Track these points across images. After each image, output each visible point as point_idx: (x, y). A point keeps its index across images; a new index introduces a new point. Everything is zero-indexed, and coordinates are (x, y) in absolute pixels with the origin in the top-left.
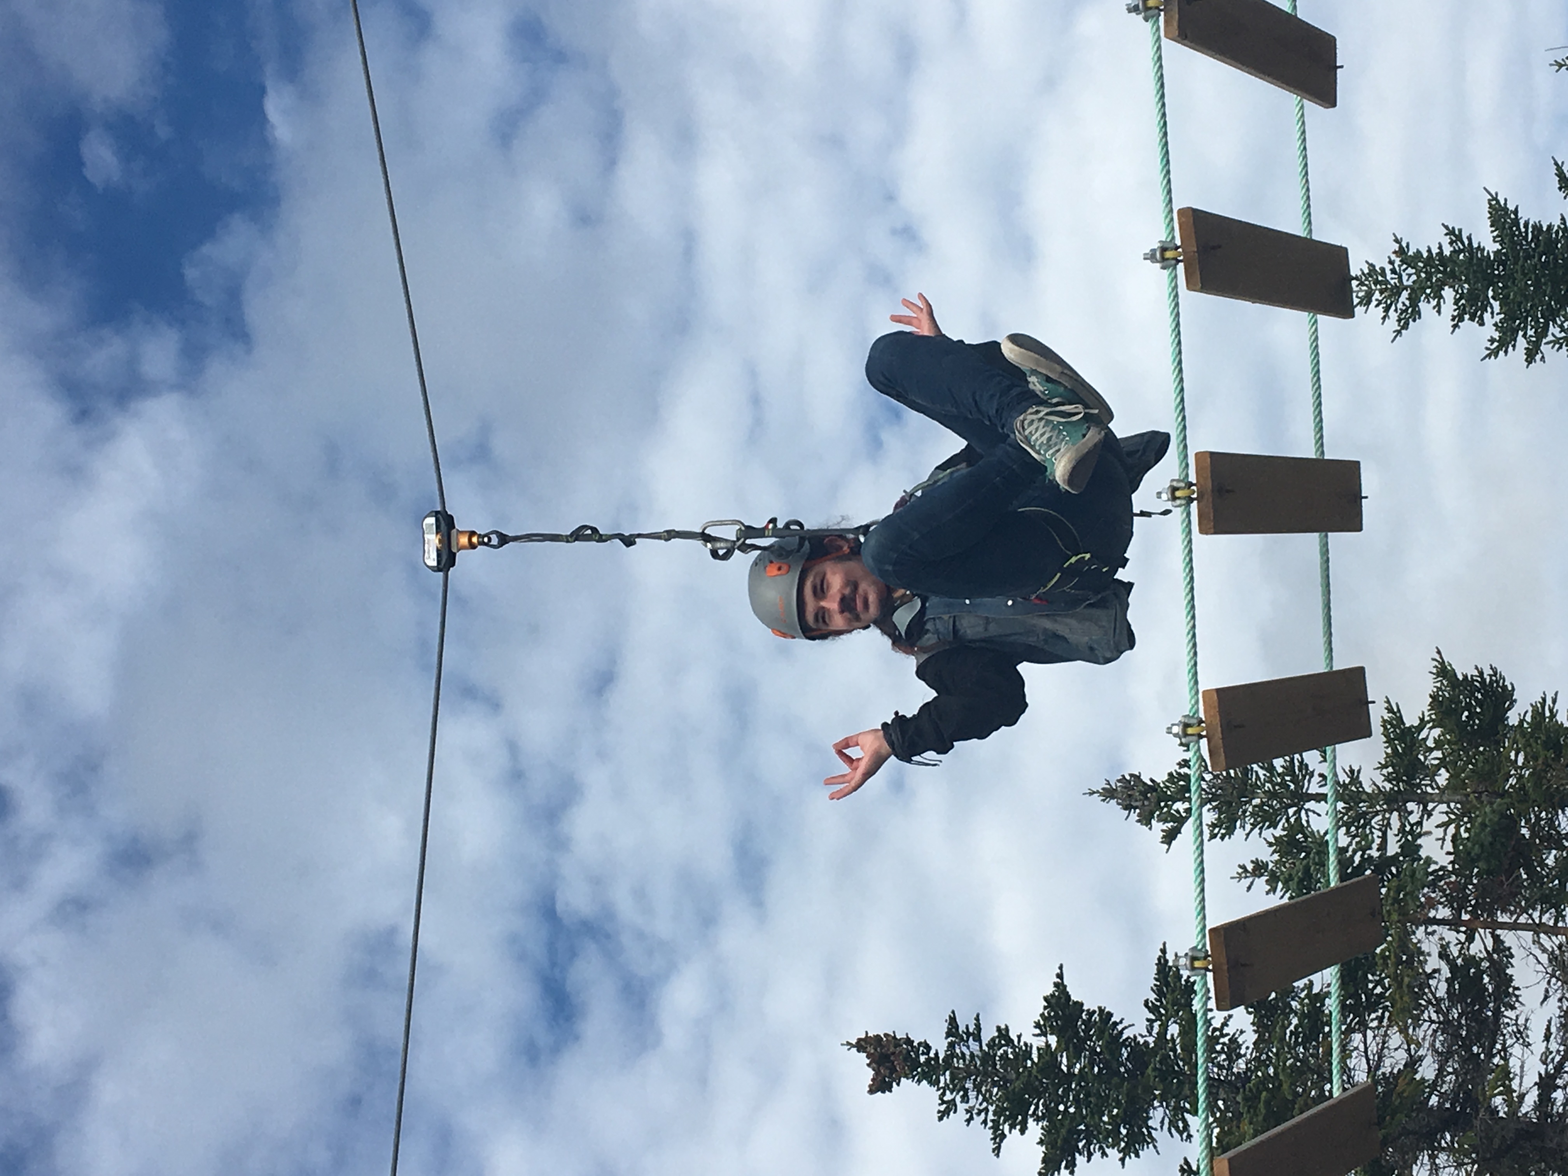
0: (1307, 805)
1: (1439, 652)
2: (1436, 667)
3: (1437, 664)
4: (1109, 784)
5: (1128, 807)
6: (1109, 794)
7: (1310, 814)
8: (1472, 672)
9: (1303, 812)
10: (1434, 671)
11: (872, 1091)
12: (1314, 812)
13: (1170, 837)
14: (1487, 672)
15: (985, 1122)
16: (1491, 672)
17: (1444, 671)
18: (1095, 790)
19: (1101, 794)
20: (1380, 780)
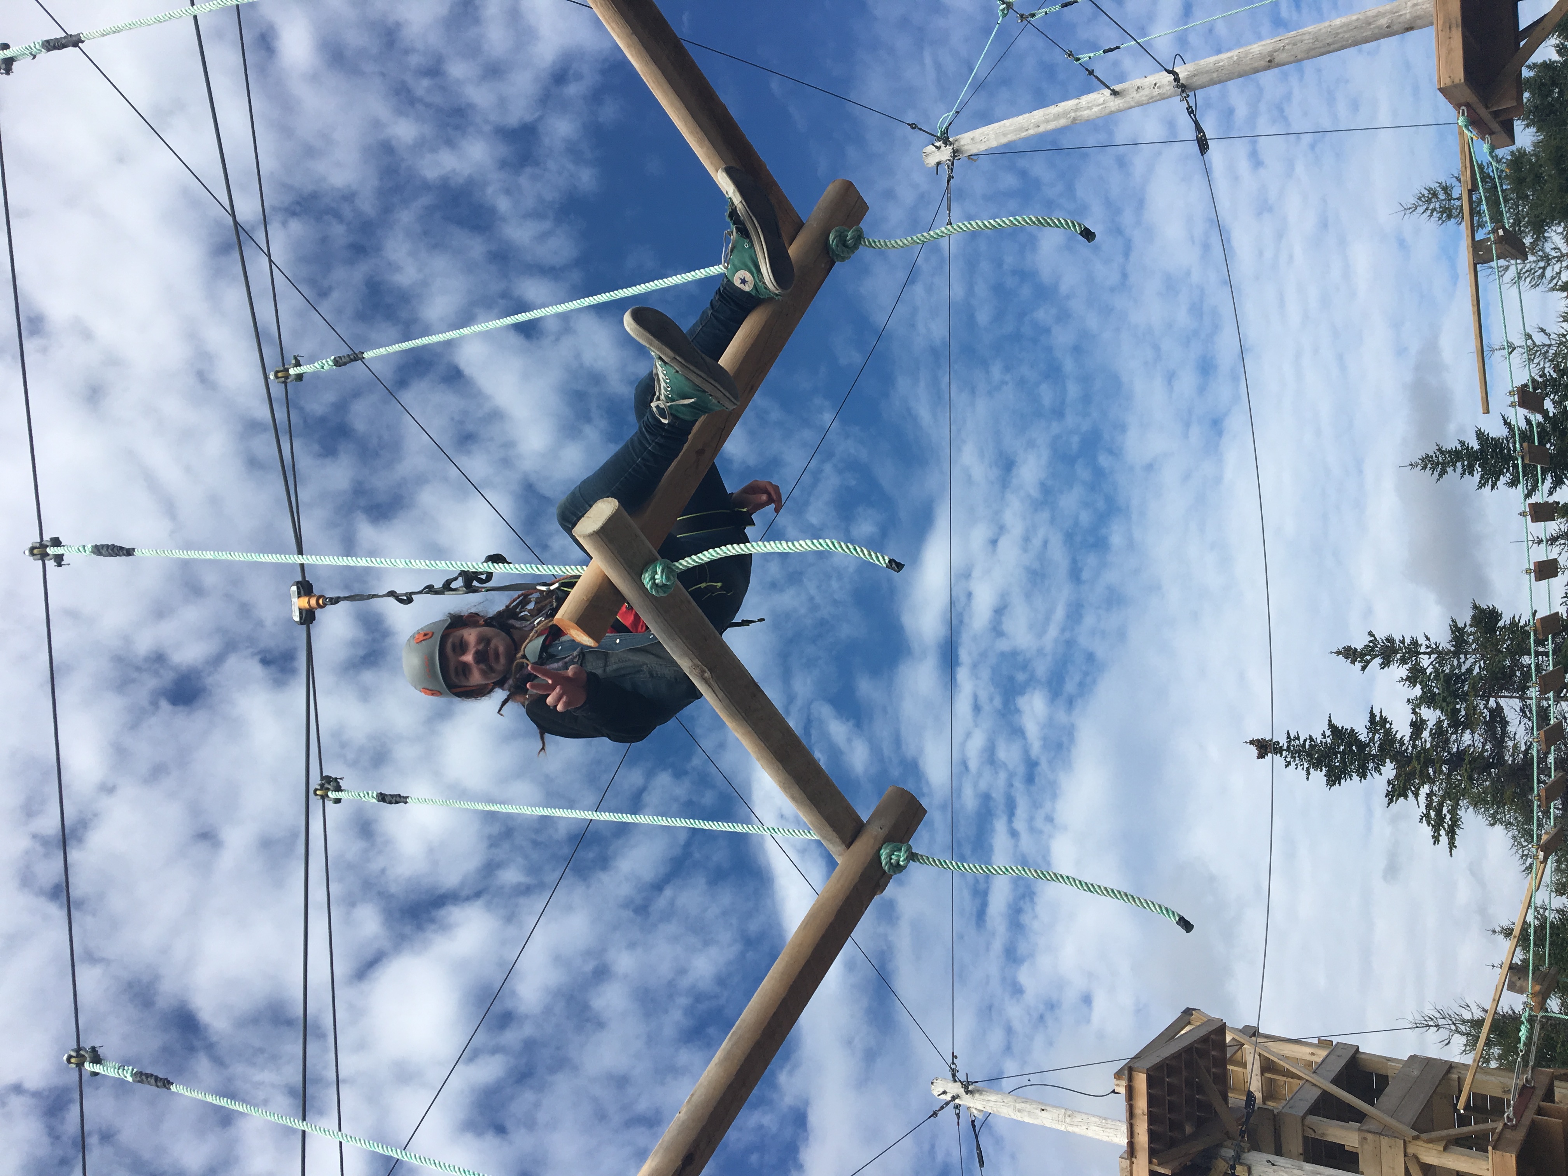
0: (1420, 656)
3: (1473, 605)
4: (1338, 649)
5: (1347, 658)
6: (1338, 653)
8: (1485, 607)
10: (1472, 607)
11: (1258, 758)
13: (1364, 668)
14: (1491, 607)
15: (1303, 769)
17: (1475, 607)
18: (1333, 652)
19: (1335, 653)
20: (1449, 647)
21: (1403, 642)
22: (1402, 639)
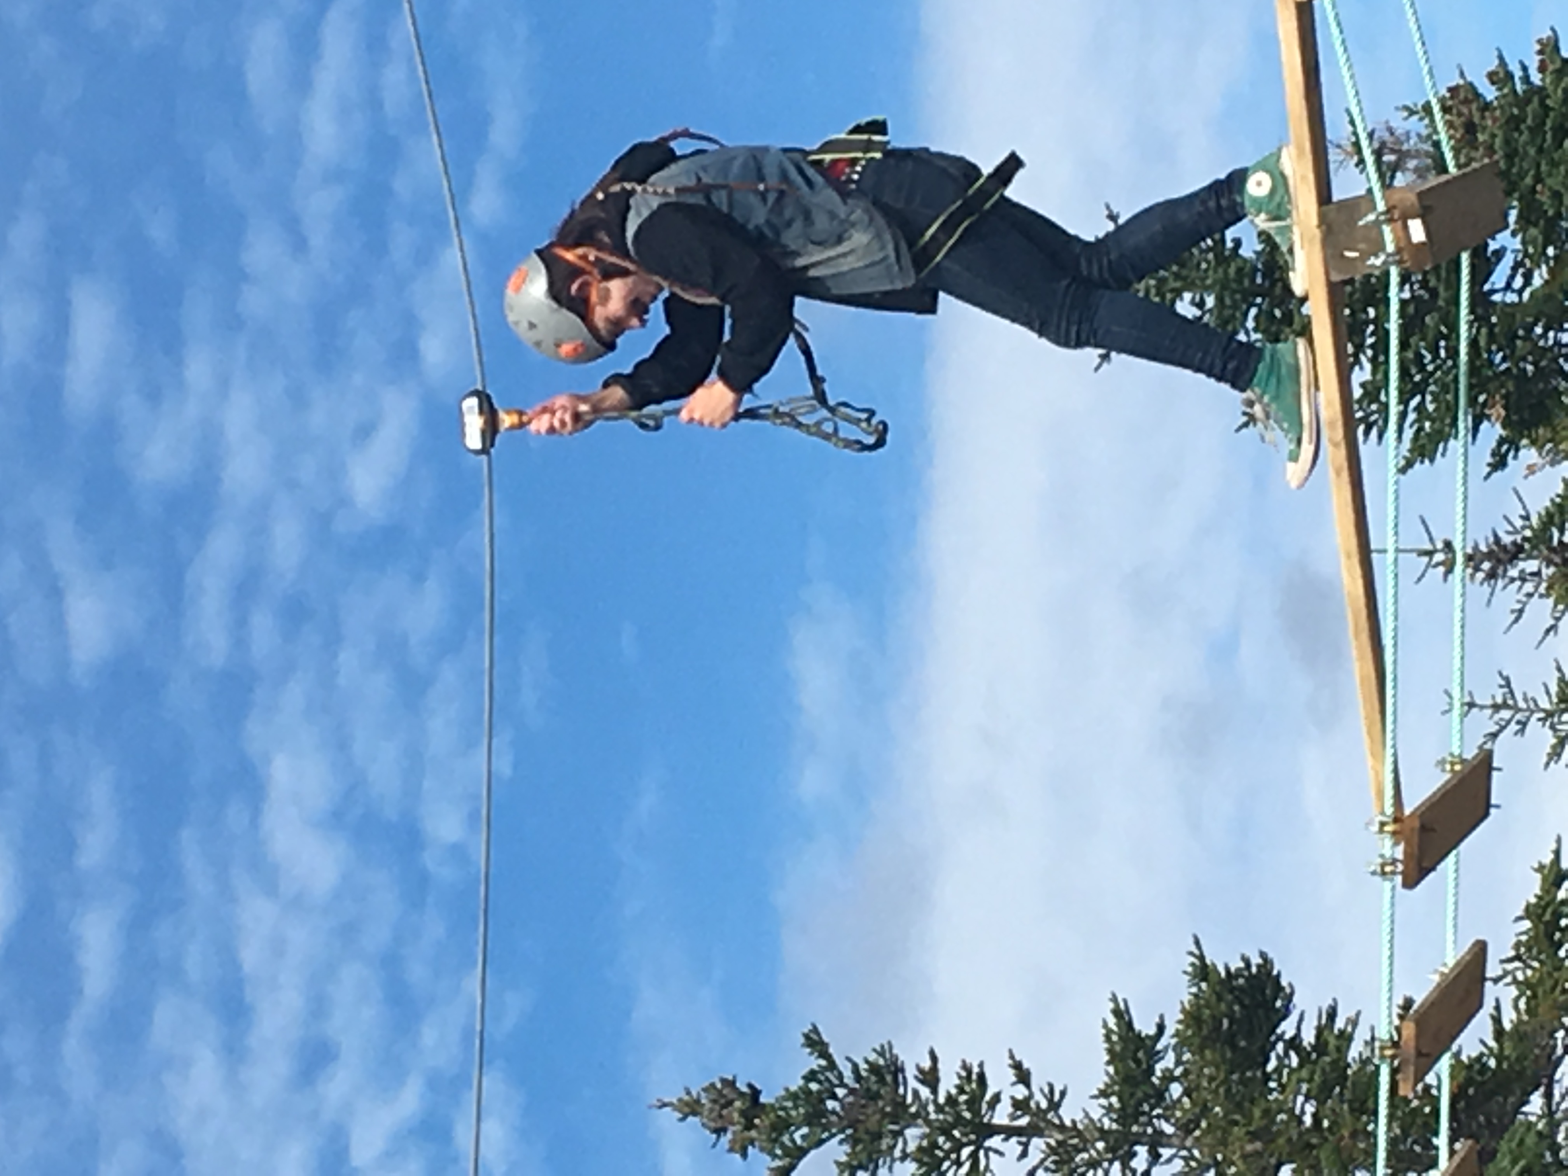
0: (990, 1143)
1: (1197, 943)
2: (1193, 964)
3: (1192, 959)
4: (688, 1093)
5: (720, 1129)
6: (688, 1108)
7: (991, 1154)
8: (1236, 964)
9: (982, 1153)
10: (1190, 969)
12: (997, 1152)
14: (1256, 960)
16: (1260, 961)
18: (666, 1100)
19: (675, 1108)
20: (1096, 1113)
21: (930, 1078)
22: (927, 1064)
